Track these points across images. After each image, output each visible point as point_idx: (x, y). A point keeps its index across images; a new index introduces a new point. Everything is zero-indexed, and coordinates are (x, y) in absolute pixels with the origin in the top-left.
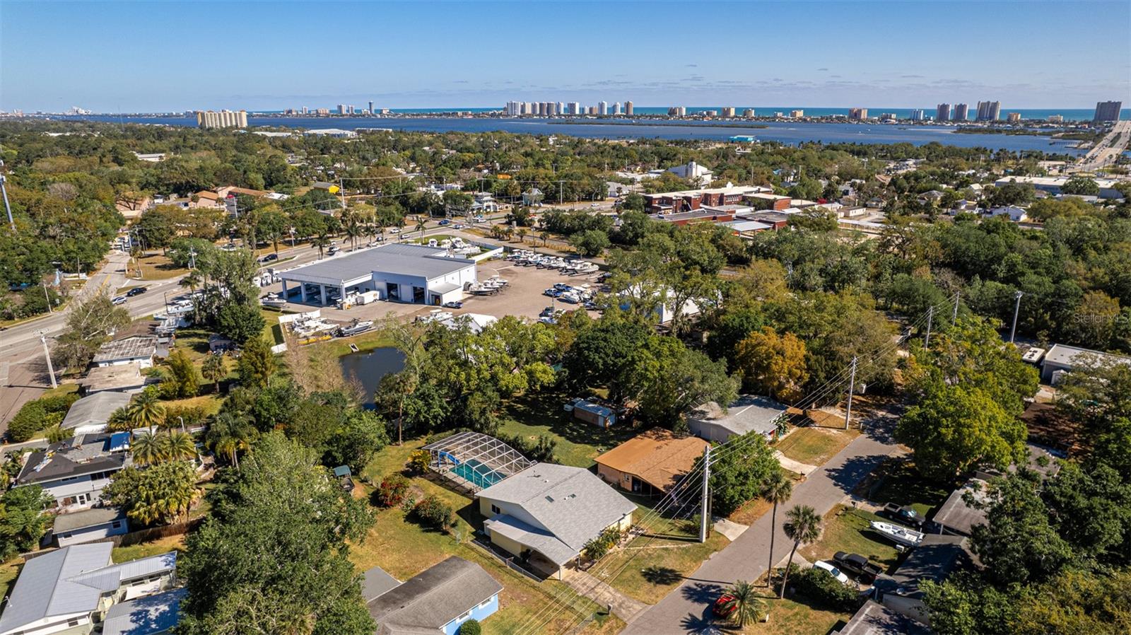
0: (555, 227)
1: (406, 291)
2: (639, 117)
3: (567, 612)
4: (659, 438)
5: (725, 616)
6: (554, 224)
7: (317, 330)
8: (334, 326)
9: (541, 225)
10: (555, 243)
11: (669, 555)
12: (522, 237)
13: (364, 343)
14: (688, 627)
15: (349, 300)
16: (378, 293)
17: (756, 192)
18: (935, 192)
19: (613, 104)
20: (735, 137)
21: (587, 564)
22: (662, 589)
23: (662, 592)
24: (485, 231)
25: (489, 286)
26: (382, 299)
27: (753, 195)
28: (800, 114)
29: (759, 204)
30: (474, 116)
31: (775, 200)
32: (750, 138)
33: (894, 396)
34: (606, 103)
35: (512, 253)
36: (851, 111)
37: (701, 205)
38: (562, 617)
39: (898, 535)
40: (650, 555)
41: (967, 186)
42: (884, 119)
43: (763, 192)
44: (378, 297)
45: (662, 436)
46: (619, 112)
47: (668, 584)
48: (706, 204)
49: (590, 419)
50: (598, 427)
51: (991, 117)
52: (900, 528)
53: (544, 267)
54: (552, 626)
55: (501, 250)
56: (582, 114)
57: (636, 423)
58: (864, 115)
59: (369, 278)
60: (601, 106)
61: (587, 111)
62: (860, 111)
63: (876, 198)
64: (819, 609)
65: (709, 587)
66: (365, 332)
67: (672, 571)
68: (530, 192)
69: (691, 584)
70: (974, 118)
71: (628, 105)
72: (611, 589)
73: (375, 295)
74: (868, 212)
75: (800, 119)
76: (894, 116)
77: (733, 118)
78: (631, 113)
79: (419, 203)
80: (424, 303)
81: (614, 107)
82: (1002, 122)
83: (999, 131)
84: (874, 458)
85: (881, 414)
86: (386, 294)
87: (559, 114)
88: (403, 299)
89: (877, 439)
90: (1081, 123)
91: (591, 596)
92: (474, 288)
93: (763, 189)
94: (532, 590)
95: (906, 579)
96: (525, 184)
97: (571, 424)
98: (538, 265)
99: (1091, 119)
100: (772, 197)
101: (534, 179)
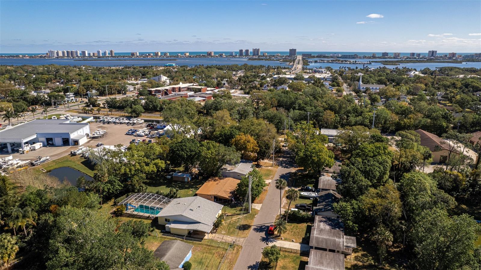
0: (113, 106)
1: (58, 141)
2: (118, 57)
3: (218, 249)
4: (215, 180)
5: (273, 234)
6: (111, 105)
7: (19, 165)
8: (27, 162)
9: (104, 106)
10: (116, 113)
11: (242, 220)
12: (99, 112)
13: (47, 167)
14: (263, 241)
15: (27, 148)
16: (42, 143)
17: (192, 86)
18: (255, 82)
19: (104, 51)
20: (167, 64)
21: (215, 231)
22: (246, 231)
23: (247, 232)
24: (78, 110)
25: (99, 134)
26: (44, 146)
27: (191, 87)
28: (188, 54)
29: (196, 90)
30: (30, 57)
31: (202, 88)
32: (174, 65)
33: (282, 153)
34: (101, 51)
35: (99, 119)
36: (207, 53)
37: (172, 92)
38: (218, 251)
39: (310, 195)
40: (235, 222)
41: (265, 79)
42: (221, 55)
43: (195, 86)
44: (42, 146)
45: (216, 180)
46: (107, 55)
47: (247, 229)
48: (173, 91)
49: (181, 180)
50: (185, 182)
51: (258, 54)
52: (309, 193)
53: (118, 123)
54: (216, 255)
55: (92, 118)
56: (89, 55)
57: (200, 178)
58: (213, 54)
59: (35, 136)
60: (99, 52)
61: (92, 55)
62: (211, 53)
63: (237, 85)
64: (300, 223)
65: (262, 226)
66: (46, 162)
67: (246, 225)
68: (91, 91)
69: (255, 227)
70: (252, 55)
71: (111, 52)
72: (229, 237)
73: (40, 145)
74: (236, 91)
75: (188, 56)
76: (224, 54)
77: (160, 56)
78: (114, 55)
79: (33, 100)
80: (69, 145)
81: (105, 53)
82: (262, 56)
83: (262, 59)
84: (288, 173)
85: (281, 159)
86: (46, 143)
87: (77, 56)
88: (56, 145)
89: (285, 167)
90: (286, 56)
91: (223, 241)
92: (91, 135)
93: (195, 84)
94: (200, 245)
95: (322, 206)
96: (87, 88)
97: (173, 183)
98: (115, 123)
99: (288, 55)
100: (200, 87)
101: (91, 85)
